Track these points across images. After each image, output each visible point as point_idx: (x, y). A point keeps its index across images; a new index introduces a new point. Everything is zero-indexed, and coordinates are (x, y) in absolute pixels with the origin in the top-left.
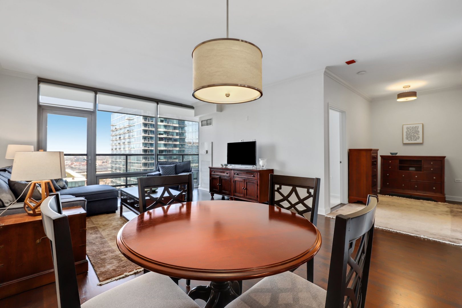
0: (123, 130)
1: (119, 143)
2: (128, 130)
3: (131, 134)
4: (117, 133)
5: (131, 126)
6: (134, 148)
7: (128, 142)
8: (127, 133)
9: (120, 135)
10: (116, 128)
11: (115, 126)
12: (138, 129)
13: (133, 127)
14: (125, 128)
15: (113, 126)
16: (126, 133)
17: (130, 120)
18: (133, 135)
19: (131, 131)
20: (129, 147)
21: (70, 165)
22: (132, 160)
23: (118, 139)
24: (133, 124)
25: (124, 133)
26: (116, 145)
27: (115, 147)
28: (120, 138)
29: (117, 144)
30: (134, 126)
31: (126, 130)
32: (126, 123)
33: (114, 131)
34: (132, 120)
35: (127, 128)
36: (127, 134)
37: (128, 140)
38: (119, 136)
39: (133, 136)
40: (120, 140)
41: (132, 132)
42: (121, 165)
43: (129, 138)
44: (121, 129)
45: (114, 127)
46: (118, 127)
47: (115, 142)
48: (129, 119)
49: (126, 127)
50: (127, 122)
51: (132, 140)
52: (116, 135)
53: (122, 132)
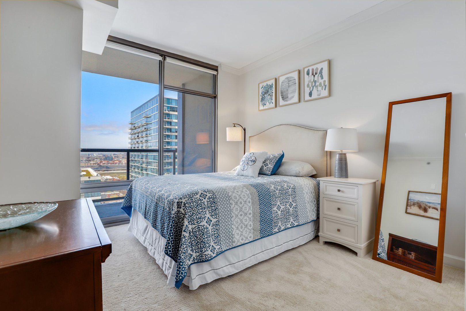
0: (141, 128)
1: (137, 142)
2: (145, 128)
3: (148, 132)
4: (135, 131)
5: (148, 124)
6: (151, 147)
7: (146, 141)
8: (145, 131)
9: (138, 133)
10: (134, 127)
11: (134, 124)
12: (154, 127)
14: (143, 126)
17: (148, 117)
18: (151, 133)
19: (148, 129)
20: (146, 146)
21: (99, 163)
22: (149, 160)
23: (136, 137)
24: (150, 122)
25: (142, 132)
26: (135, 143)
28: (138, 136)
29: (136, 143)
30: (151, 124)
31: (143, 128)
32: (144, 122)
33: (133, 129)
34: (149, 117)
35: (145, 126)
37: (145, 139)
38: (137, 135)
40: (139, 138)
41: (150, 130)
42: (139, 164)
43: (147, 137)
44: (139, 127)
45: (134, 125)
46: (136, 125)
47: (134, 140)
48: (146, 116)
50: (145, 120)
51: (150, 138)
52: (135, 134)
53: (139, 130)
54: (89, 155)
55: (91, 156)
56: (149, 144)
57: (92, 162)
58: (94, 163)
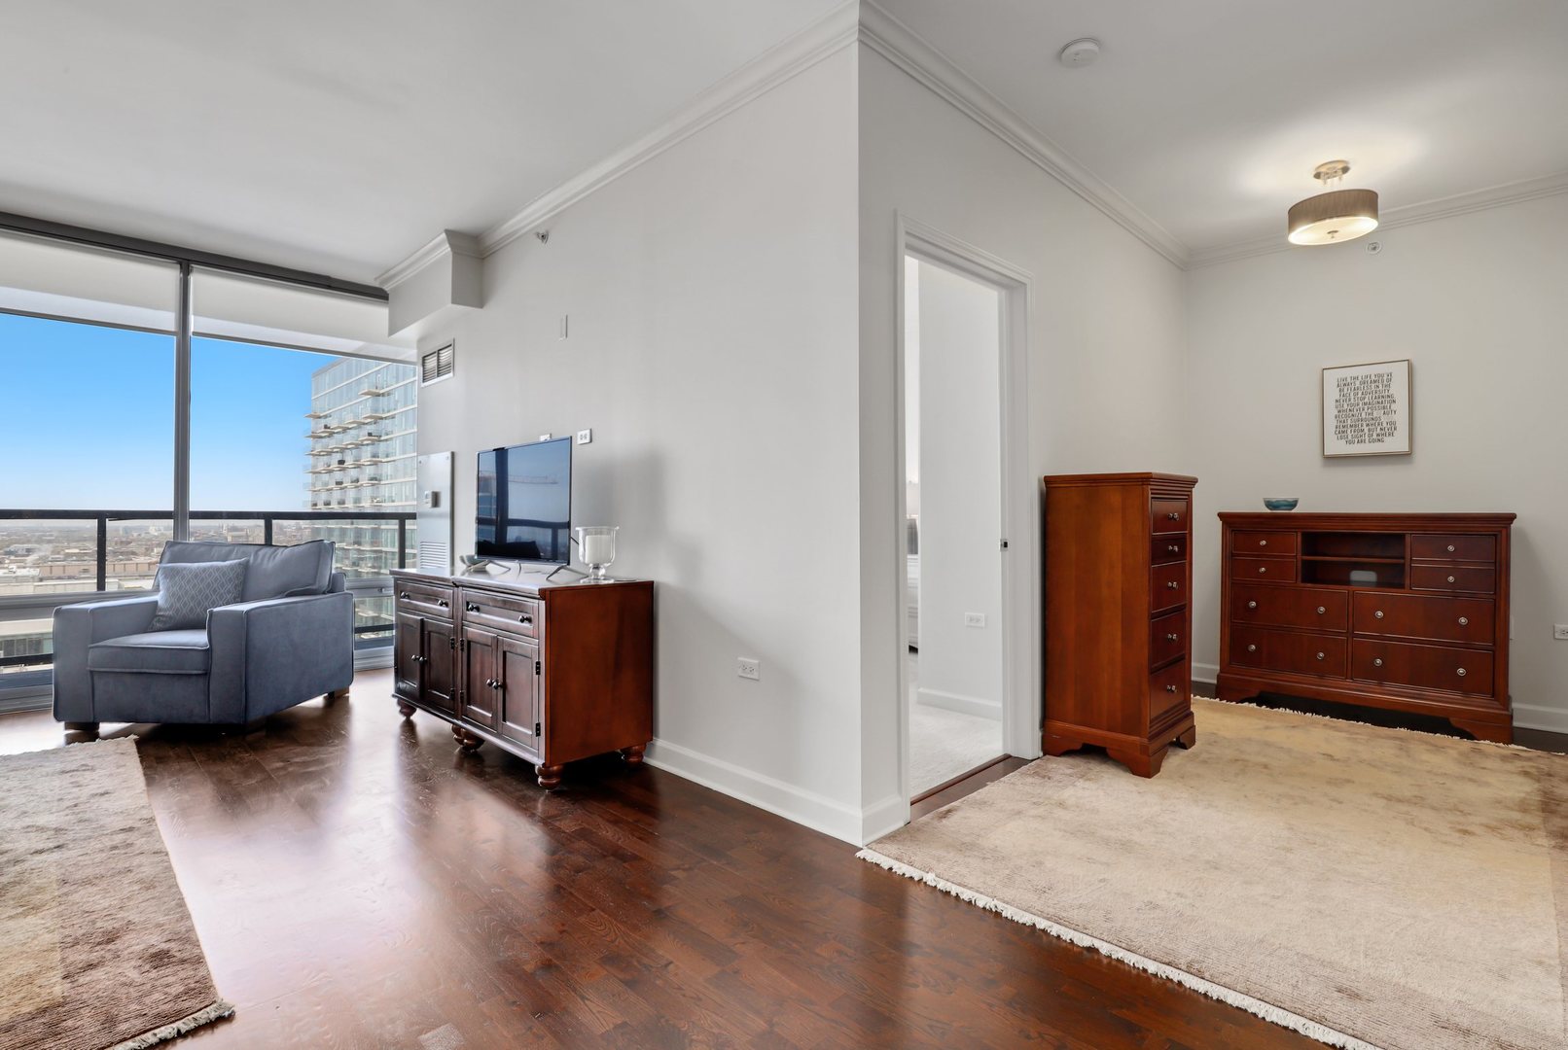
0: (352, 432)
1: (339, 483)
2: (370, 434)
3: (382, 447)
4: (332, 443)
5: (382, 418)
6: (393, 501)
7: (372, 479)
8: (367, 445)
9: (343, 450)
10: (326, 427)
11: (326, 417)
12: (406, 430)
13: (387, 421)
14: (361, 425)
15: (320, 417)
16: (365, 442)
17: (378, 395)
18: (390, 451)
19: (382, 438)
20: (373, 498)
22: (387, 546)
23: (334, 465)
24: (389, 411)
25: (358, 446)
26: (329, 487)
27: (324, 496)
28: (341, 462)
29: (332, 485)
30: (393, 417)
31: (362, 434)
32: (365, 411)
33: (321, 437)
34: (383, 395)
35: (368, 427)
36: (369, 448)
37: (369, 471)
38: (339, 457)
39: (387, 456)
40: (343, 469)
41: (386, 440)
42: (347, 562)
43: (375, 464)
44: (345, 430)
45: (323, 422)
46: (333, 423)
47: (326, 477)
48: (374, 390)
49: (363, 421)
50: (369, 404)
51: (387, 469)
52: (329, 453)
53: (347, 439)
54: (126, 530)
55: (135, 534)
56: (385, 491)
57: (141, 559)
58: (150, 564)
